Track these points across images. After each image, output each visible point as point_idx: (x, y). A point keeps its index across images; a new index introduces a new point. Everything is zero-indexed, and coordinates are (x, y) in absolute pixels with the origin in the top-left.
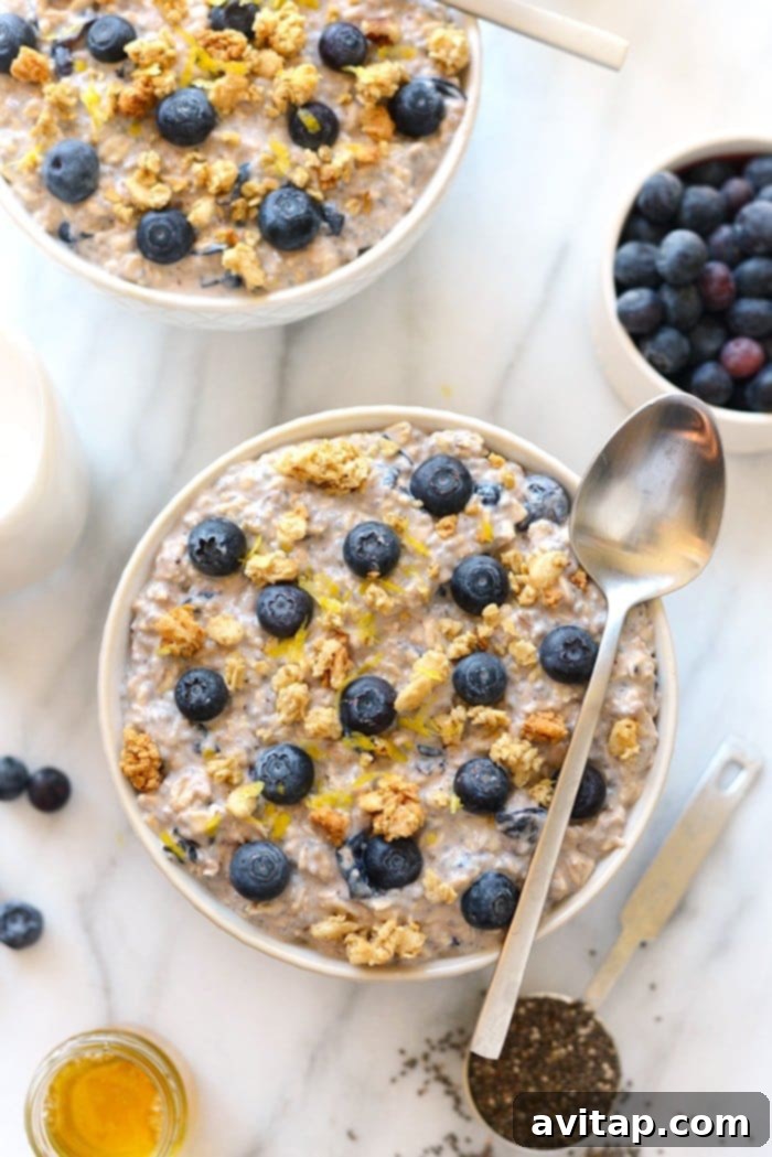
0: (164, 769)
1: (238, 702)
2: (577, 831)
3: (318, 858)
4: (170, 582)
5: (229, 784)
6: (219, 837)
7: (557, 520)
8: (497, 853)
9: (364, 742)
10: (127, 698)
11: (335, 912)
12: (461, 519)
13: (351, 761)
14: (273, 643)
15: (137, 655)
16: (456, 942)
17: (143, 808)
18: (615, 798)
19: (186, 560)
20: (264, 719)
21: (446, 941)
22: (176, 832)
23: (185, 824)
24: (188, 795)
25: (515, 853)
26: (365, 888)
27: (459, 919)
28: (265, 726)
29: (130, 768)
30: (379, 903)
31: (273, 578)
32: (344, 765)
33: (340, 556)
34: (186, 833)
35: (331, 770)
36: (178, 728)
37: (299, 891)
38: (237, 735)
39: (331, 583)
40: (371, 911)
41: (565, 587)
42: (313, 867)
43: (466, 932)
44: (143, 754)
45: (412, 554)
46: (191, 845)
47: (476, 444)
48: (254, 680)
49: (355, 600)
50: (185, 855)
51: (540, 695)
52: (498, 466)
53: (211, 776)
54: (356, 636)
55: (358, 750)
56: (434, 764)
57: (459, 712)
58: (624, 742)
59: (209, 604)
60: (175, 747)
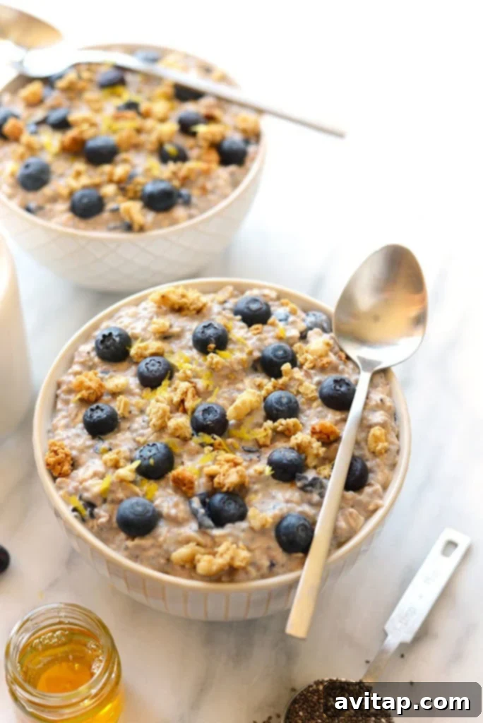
0: (75, 465)
1: (124, 425)
2: (350, 494)
3: (176, 505)
4: (83, 364)
5: (116, 466)
6: (110, 497)
7: (324, 331)
8: (299, 504)
9: (207, 438)
10: (52, 431)
11: (187, 541)
12: (266, 328)
13: (198, 453)
14: (147, 391)
15: (60, 405)
16: (272, 565)
17: (59, 488)
18: (376, 479)
19: (93, 354)
20: (141, 431)
21: (266, 563)
22: (81, 498)
23: (86, 490)
24: (90, 472)
25: (311, 504)
26: (209, 522)
27: (274, 544)
28: (142, 435)
29: (52, 460)
30: (217, 532)
31: (147, 352)
32: (194, 454)
33: (191, 343)
34: (86, 495)
35: (185, 458)
36: (84, 439)
37: (164, 531)
38: (123, 442)
39: (184, 357)
40: (213, 538)
41: (332, 358)
42: (173, 512)
43: (279, 555)
44: (60, 451)
45: (235, 343)
46: (90, 505)
47: (273, 295)
48: (135, 412)
49: (200, 365)
50: (86, 513)
51: (320, 415)
52: (286, 305)
53: (105, 463)
54: (201, 384)
55: (203, 445)
56: (254, 456)
57: (269, 423)
58: (377, 439)
59: (107, 376)
60: (82, 451)
